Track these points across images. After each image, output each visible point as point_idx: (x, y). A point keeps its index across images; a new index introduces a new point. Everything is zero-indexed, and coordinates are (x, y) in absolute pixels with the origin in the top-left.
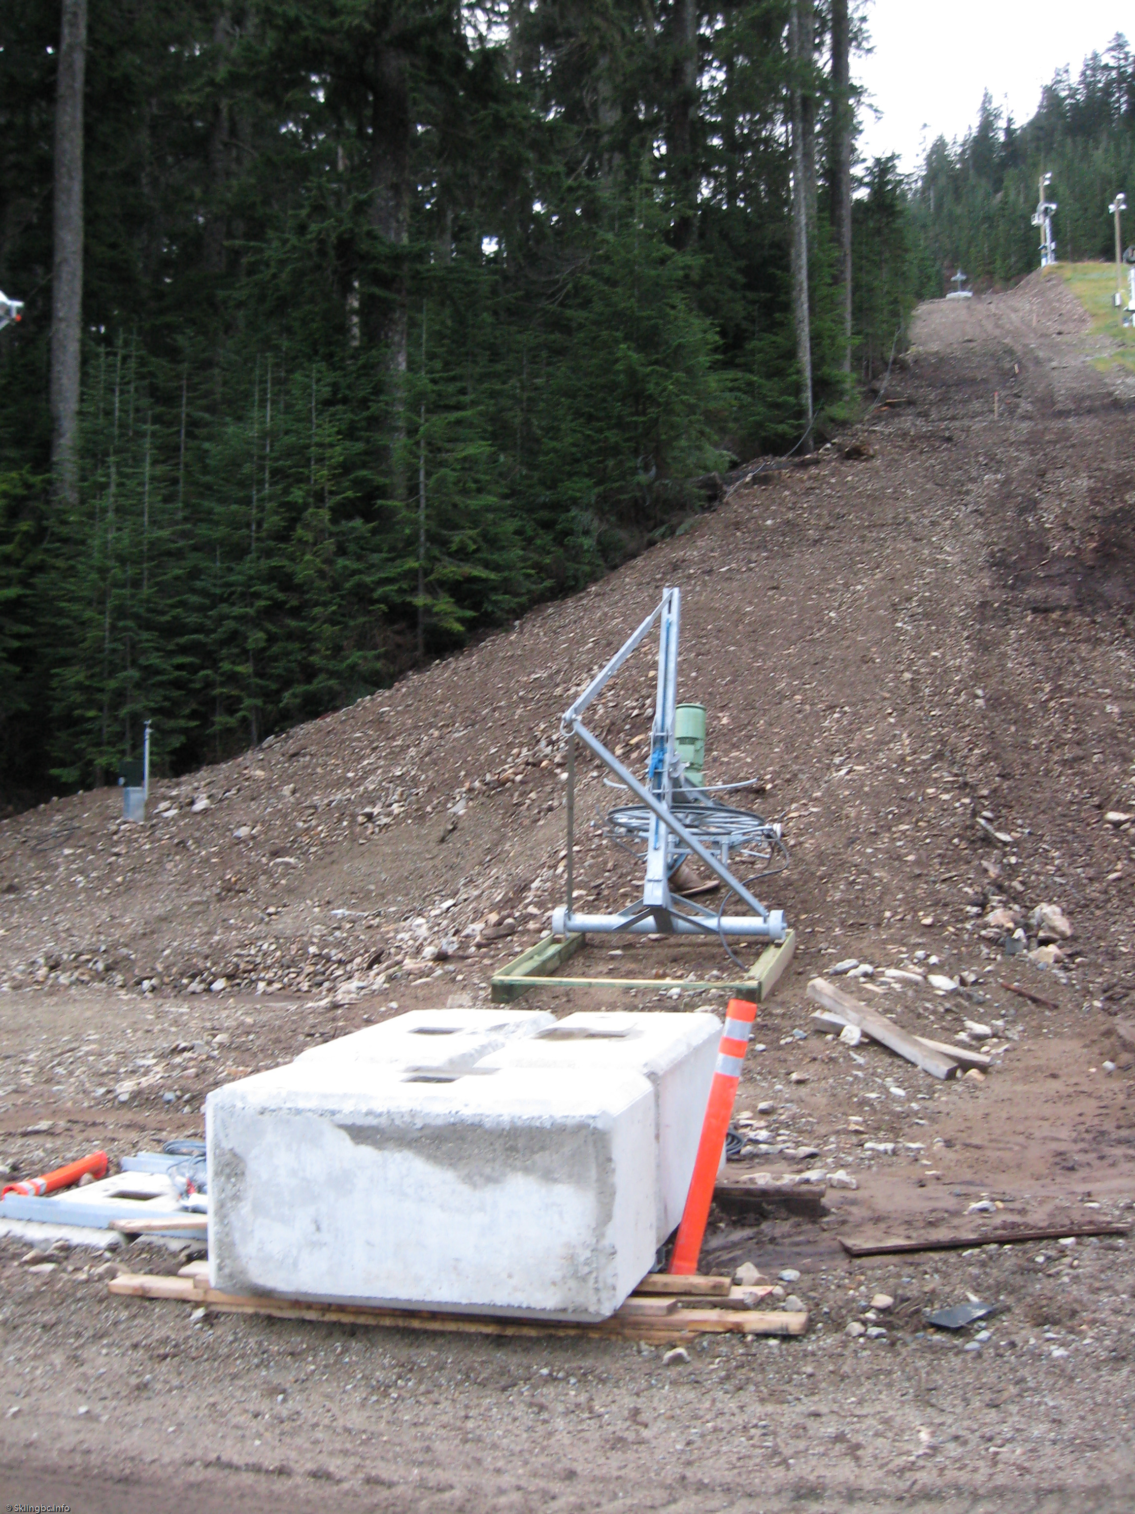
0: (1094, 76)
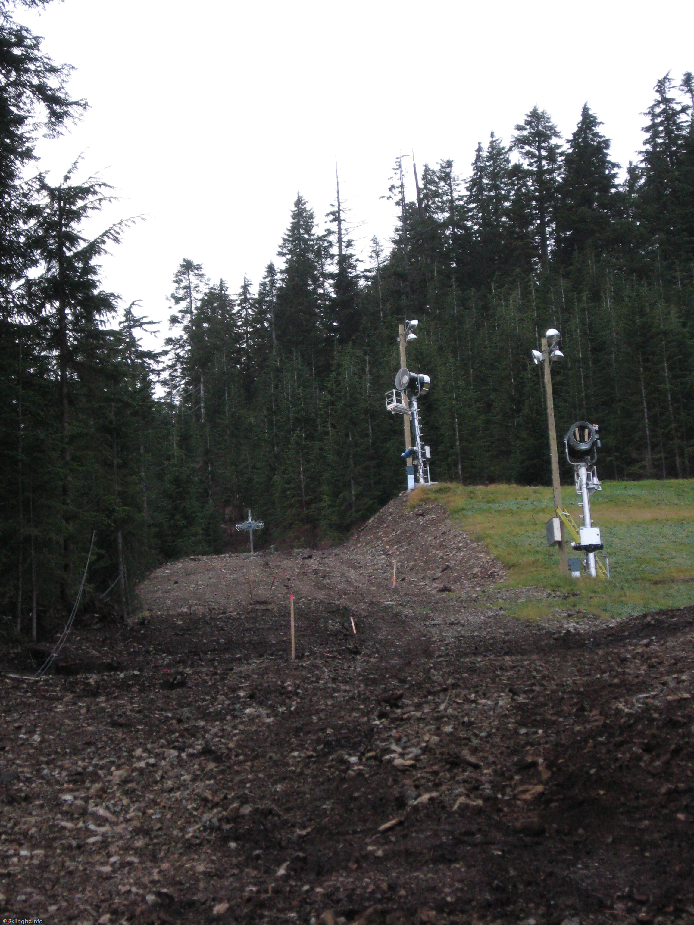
0: (496, 187)
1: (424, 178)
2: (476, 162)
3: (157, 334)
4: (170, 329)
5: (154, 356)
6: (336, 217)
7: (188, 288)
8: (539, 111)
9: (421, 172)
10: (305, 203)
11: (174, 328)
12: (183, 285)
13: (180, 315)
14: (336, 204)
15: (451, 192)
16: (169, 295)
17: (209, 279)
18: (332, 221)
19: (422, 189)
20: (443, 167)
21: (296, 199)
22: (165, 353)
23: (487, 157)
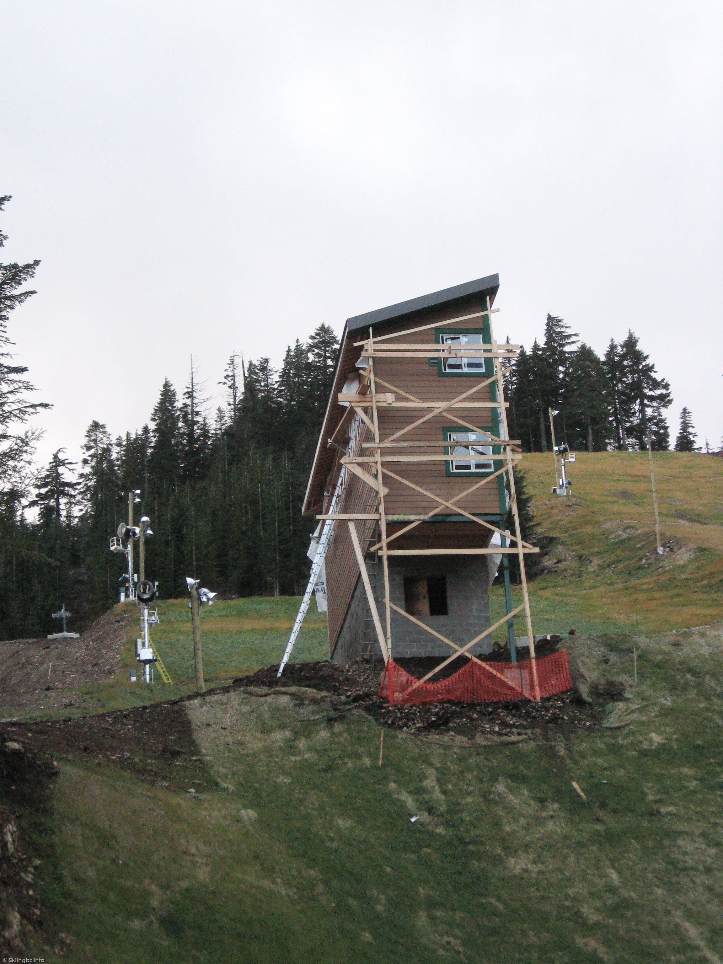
0: (299, 376)
1: (249, 370)
2: (286, 358)
3: (74, 471)
4: (83, 468)
5: (72, 485)
6: (190, 395)
7: (95, 440)
8: (326, 326)
9: (247, 366)
10: (170, 386)
11: (85, 467)
12: (92, 438)
13: (89, 458)
14: (191, 386)
15: (267, 380)
16: (83, 445)
17: (110, 435)
18: (187, 398)
19: (248, 377)
20: (261, 363)
21: (164, 383)
22: (79, 484)
23: (294, 355)
